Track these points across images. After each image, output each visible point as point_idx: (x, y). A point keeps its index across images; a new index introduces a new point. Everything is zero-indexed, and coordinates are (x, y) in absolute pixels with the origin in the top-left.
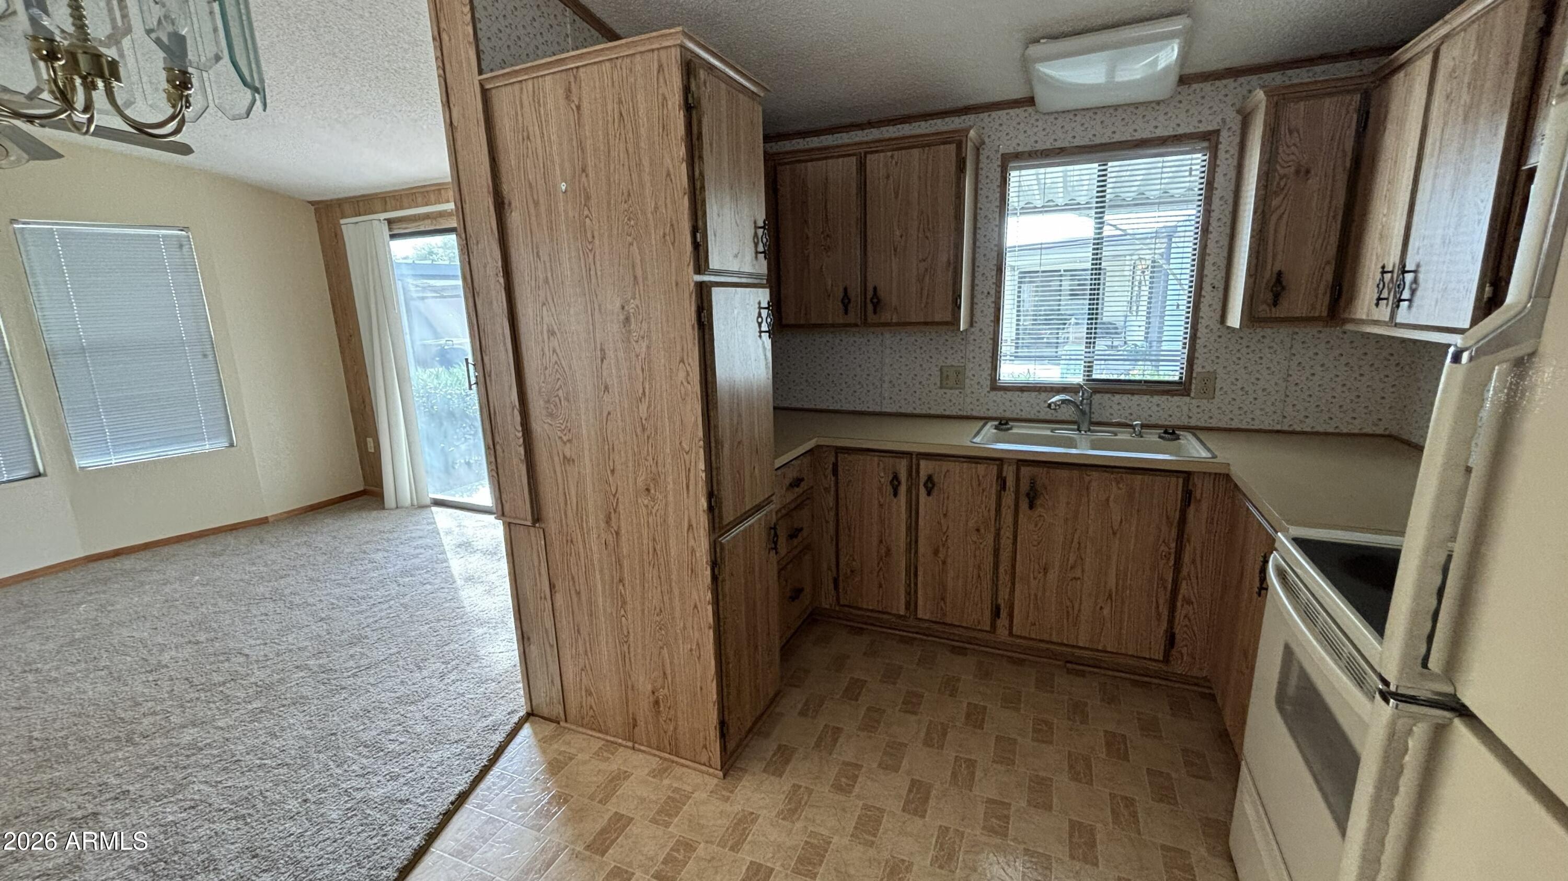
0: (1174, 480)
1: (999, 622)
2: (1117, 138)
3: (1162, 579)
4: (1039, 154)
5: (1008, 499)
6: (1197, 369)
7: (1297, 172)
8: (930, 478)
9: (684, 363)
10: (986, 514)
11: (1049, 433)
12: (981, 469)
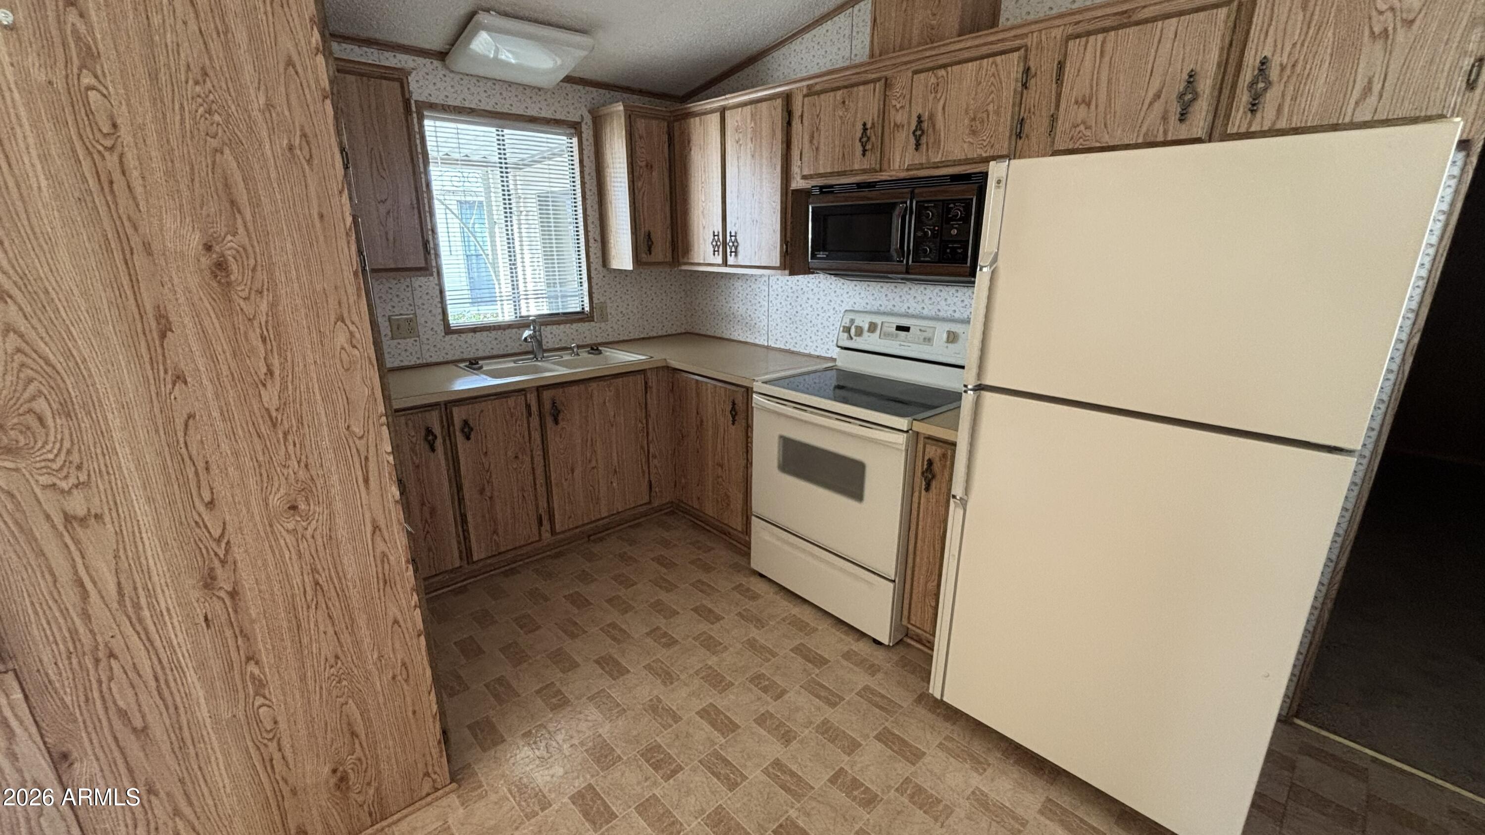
0: (639, 377)
1: (543, 528)
2: (514, 111)
3: (642, 447)
4: (451, 108)
5: (535, 421)
6: (595, 301)
7: (647, 166)
8: (466, 423)
9: (343, 321)
10: (521, 440)
11: (512, 365)
12: (511, 401)
